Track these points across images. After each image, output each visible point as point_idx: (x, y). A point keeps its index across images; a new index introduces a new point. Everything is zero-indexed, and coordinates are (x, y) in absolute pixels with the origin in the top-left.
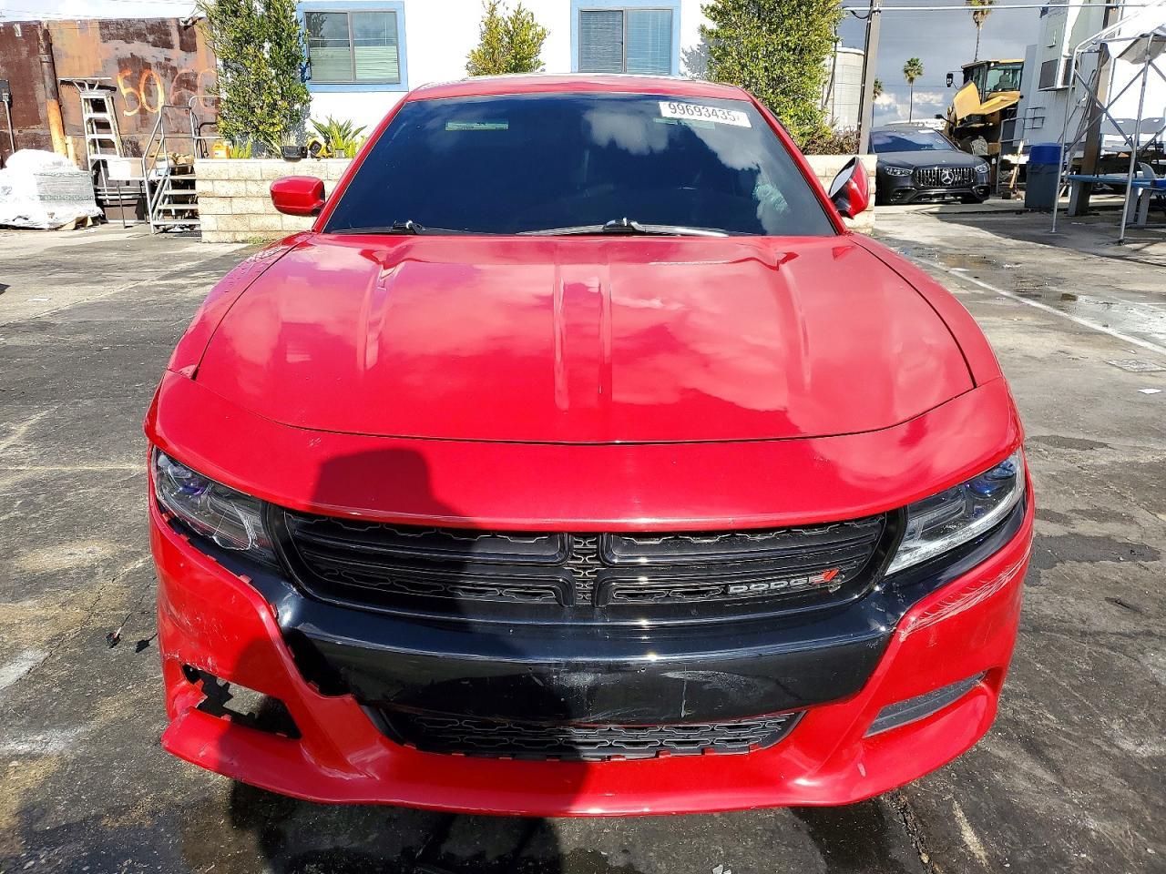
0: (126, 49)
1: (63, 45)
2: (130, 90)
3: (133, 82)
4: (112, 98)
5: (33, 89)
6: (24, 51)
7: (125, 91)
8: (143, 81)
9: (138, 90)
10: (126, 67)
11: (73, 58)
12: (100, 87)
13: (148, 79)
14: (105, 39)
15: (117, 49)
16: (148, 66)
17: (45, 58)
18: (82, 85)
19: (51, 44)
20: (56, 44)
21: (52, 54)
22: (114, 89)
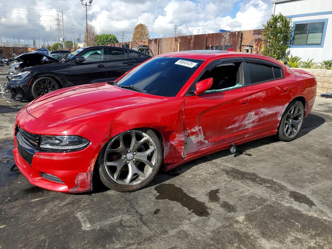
0: (258, 37)
1: (245, 36)
2: (256, 47)
3: (257, 45)
4: (251, 49)
5: (236, 47)
6: (237, 38)
7: (255, 47)
8: (259, 45)
9: (258, 47)
10: (257, 41)
11: (246, 39)
12: (249, 46)
13: (261, 44)
14: (254, 34)
15: (256, 37)
16: (262, 41)
17: (240, 40)
18: (246, 46)
19: (242, 36)
20: (244, 36)
21: (242, 39)
22: (252, 47)
